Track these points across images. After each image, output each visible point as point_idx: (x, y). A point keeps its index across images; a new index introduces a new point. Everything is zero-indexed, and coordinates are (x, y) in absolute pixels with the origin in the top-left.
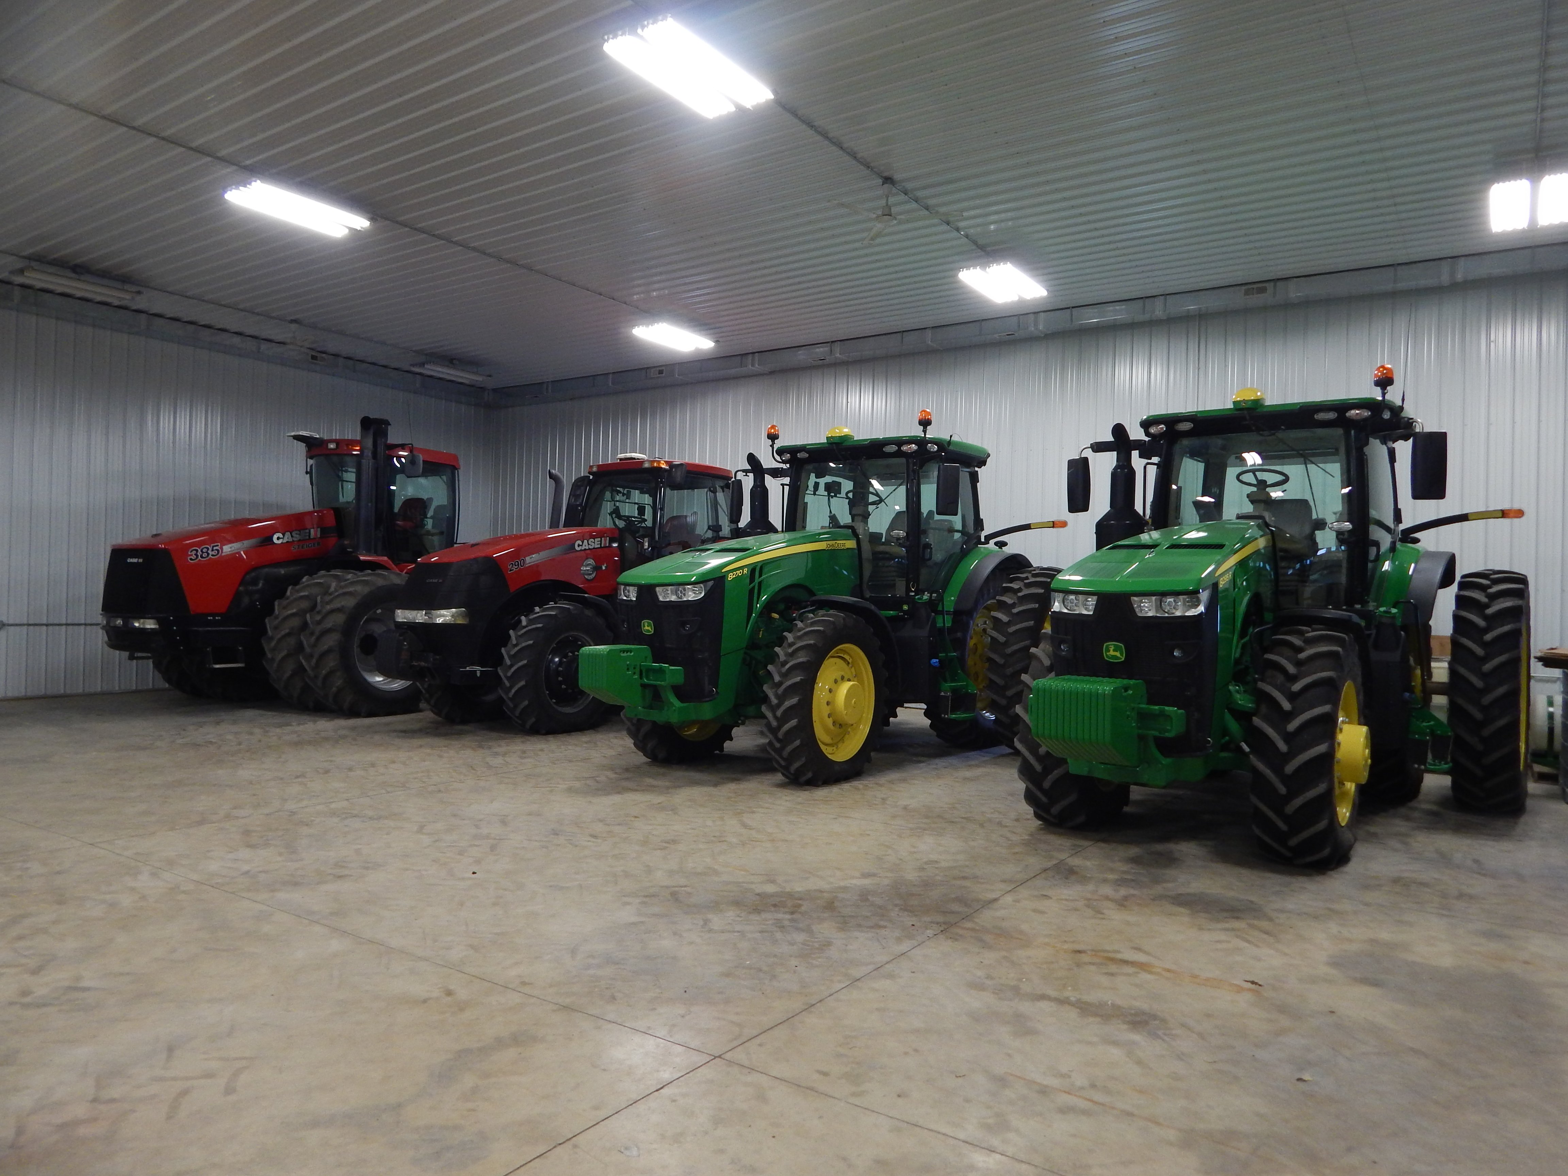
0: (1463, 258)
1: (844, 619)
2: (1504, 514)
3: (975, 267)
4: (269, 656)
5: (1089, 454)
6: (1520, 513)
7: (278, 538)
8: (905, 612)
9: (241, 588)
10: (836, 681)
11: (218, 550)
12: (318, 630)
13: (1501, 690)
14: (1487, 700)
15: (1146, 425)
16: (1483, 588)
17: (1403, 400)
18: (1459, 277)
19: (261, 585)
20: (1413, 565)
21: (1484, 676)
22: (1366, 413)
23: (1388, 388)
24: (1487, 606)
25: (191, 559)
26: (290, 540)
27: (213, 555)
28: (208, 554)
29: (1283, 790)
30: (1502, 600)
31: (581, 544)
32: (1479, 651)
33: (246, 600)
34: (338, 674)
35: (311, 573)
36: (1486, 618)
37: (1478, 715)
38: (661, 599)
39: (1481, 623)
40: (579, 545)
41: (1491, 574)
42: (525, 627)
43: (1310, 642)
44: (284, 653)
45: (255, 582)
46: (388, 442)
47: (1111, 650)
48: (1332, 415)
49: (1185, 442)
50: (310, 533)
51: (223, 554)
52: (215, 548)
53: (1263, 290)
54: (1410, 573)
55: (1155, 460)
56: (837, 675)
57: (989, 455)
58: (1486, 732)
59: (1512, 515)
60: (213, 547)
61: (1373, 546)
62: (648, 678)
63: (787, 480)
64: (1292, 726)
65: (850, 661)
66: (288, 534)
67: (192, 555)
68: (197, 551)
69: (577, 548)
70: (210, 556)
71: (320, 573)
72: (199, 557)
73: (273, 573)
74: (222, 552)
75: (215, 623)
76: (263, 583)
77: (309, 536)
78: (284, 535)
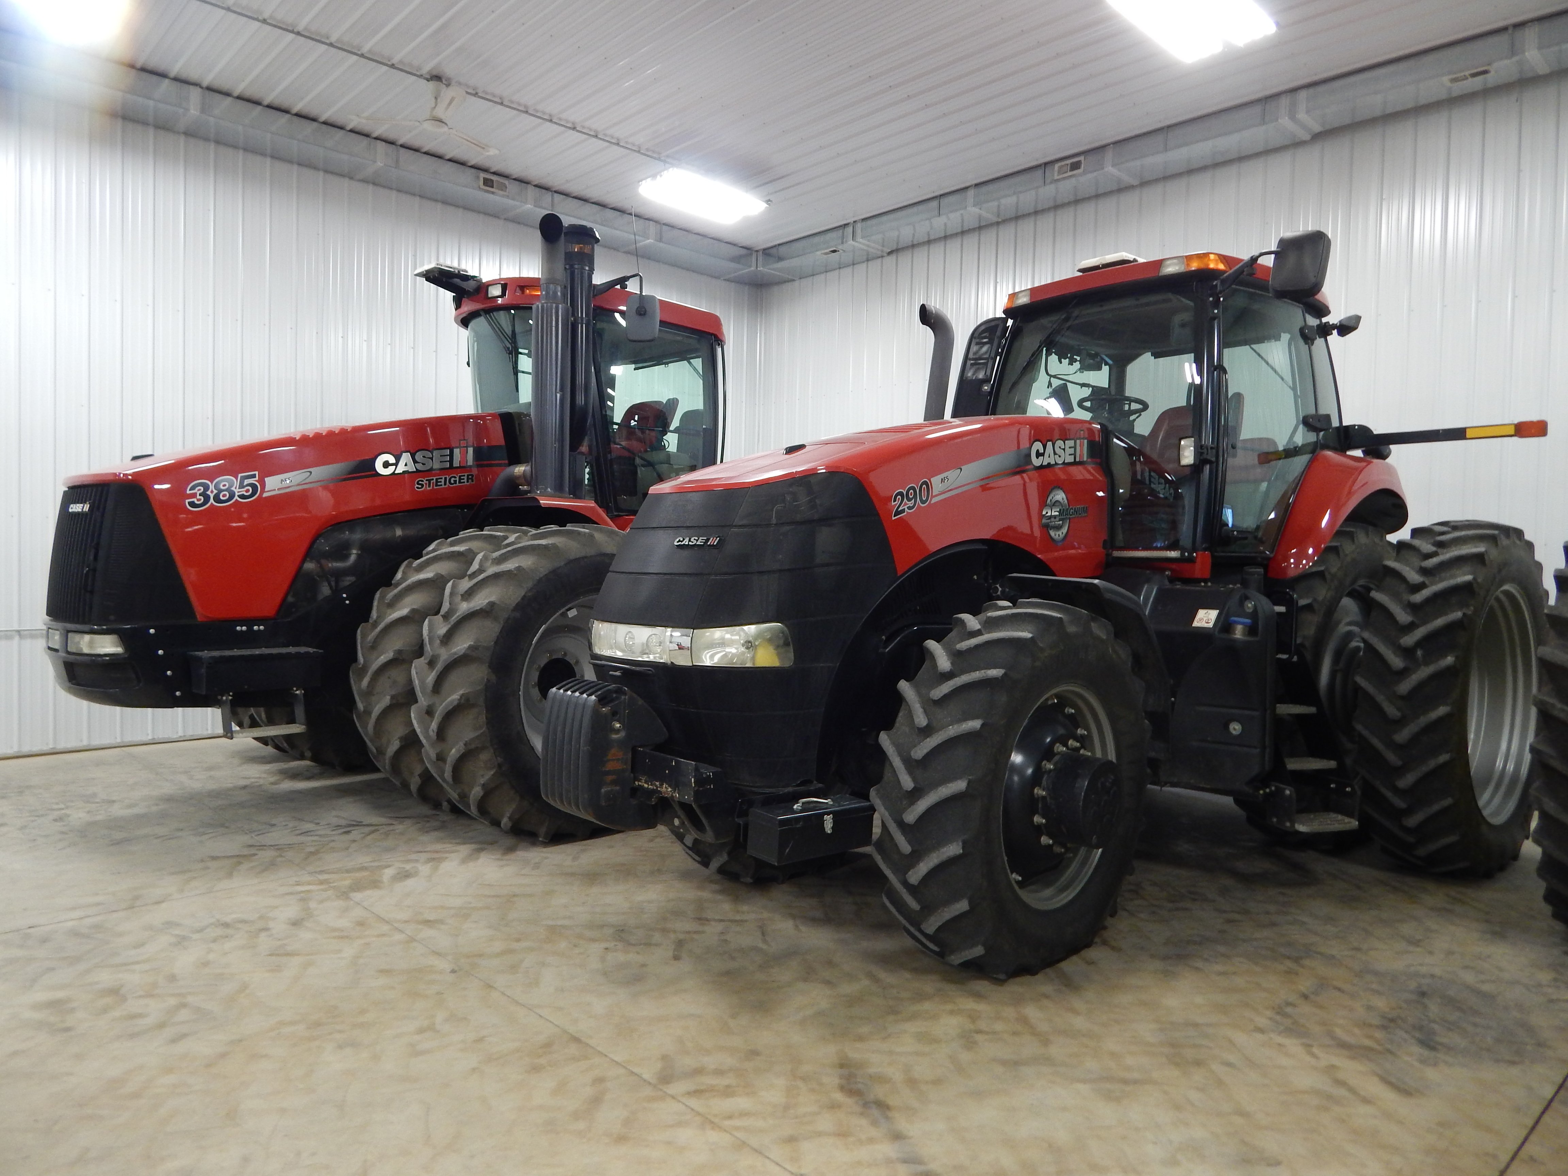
4: (360, 706)
7: (386, 465)
9: (309, 566)
11: (254, 487)
12: (445, 655)
19: (353, 558)
25: (192, 504)
26: (411, 468)
27: (242, 497)
28: (232, 494)
33: (325, 590)
34: (485, 756)
35: (448, 533)
44: (386, 701)
45: (341, 552)
50: (451, 455)
51: (265, 495)
52: (246, 482)
60: (243, 478)
66: (406, 457)
67: (194, 496)
68: (207, 488)
70: (236, 497)
71: (462, 534)
72: (212, 500)
73: (377, 534)
74: (263, 490)
75: (250, 639)
76: (359, 556)
77: (451, 461)
78: (398, 458)
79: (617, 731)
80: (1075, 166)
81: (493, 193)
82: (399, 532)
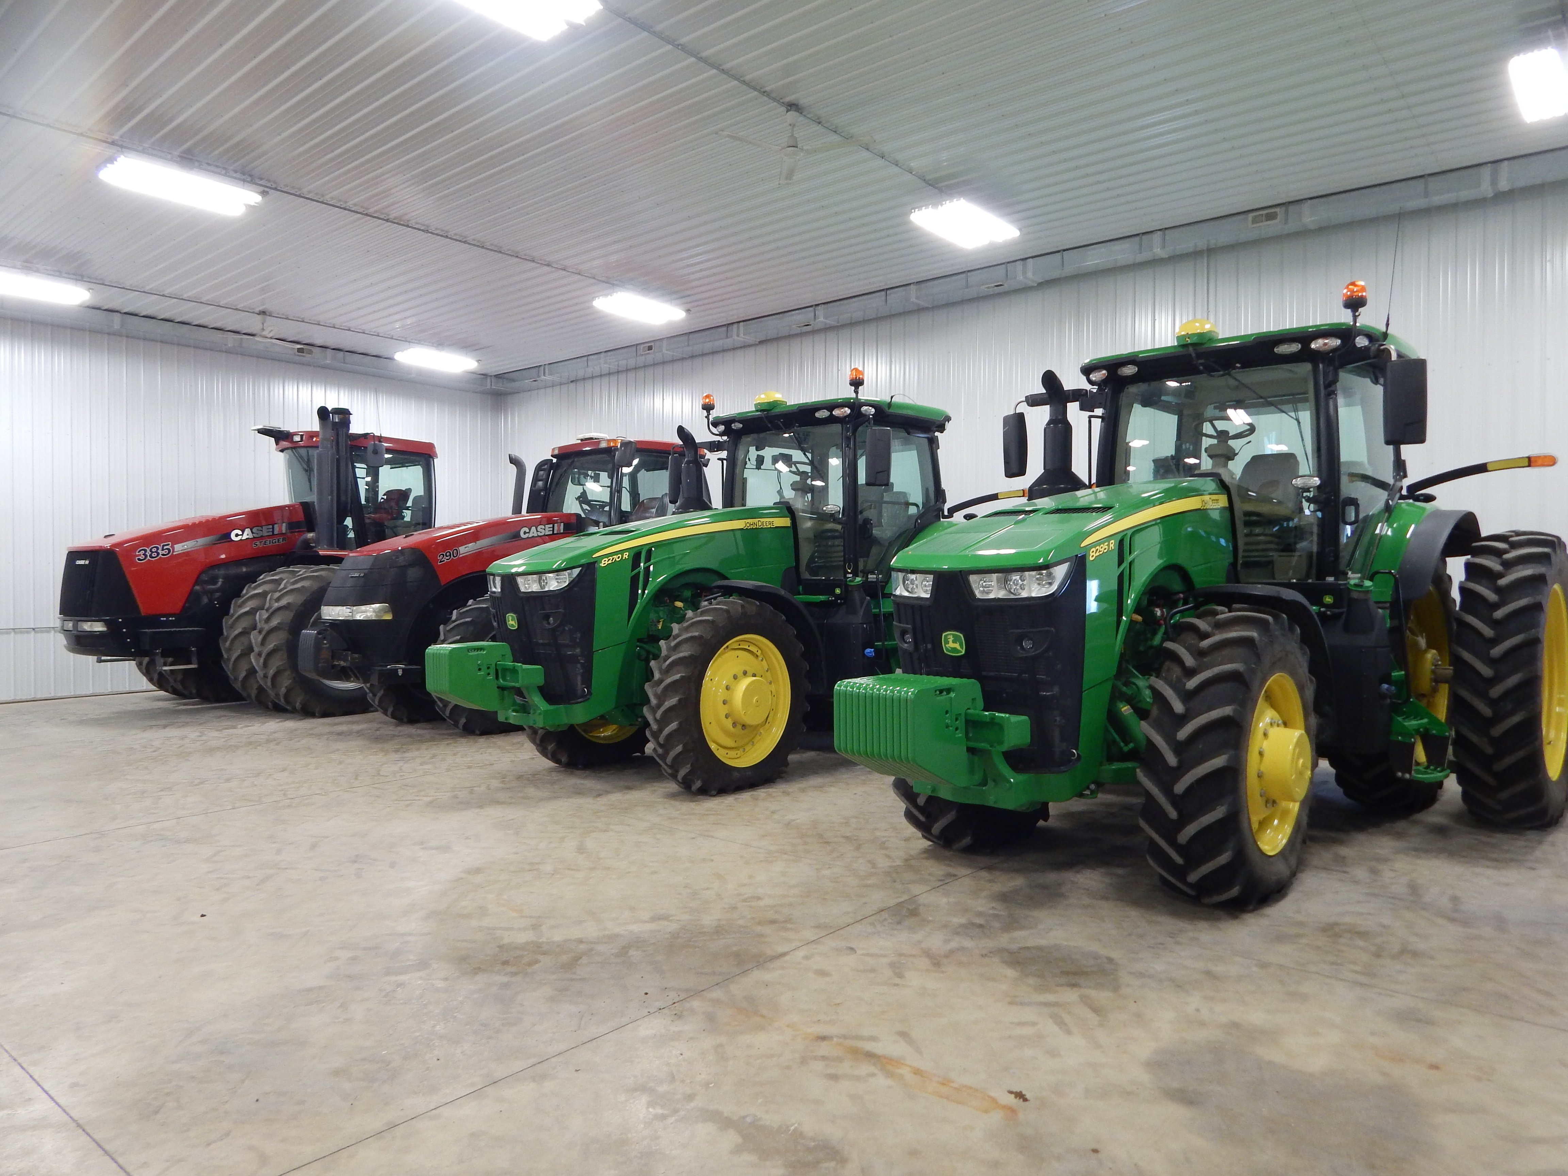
0: (1506, 162)
1: (742, 606)
2: (1530, 462)
3: (927, 206)
4: (225, 656)
5: (1023, 408)
6: (1550, 461)
7: (237, 535)
8: (838, 597)
9: (197, 588)
10: (735, 677)
11: (169, 549)
12: (267, 627)
13: (1513, 680)
14: (1496, 692)
15: (1087, 371)
16: (1498, 553)
17: (1387, 325)
18: (1504, 185)
19: (220, 583)
20: (1413, 526)
21: (1492, 662)
22: (1336, 342)
23: (1360, 310)
24: (1501, 576)
25: (139, 559)
26: (251, 536)
27: (163, 555)
28: (158, 554)
29: (1173, 814)
30: (1520, 567)
31: (528, 531)
32: (1487, 632)
33: (205, 600)
34: (287, 673)
35: (272, 569)
36: (1498, 590)
37: (1486, 711)
38: (523, 589)
39: (1491, 596)
40: (525, 533)
41: (1512, 536)
42: (454, 621)
43: (1220, 626)
44: (238, 652)
45: (214, 580)
46: (350, 432)
47: (951, 640)
48: (1295, 347)
49: (1133, 389)
50: (273, 528)
51: (175, 553)
52: (165, 547)
53: (1271, 217)
54: (1408, 536)
55: (1099, 412)
56: (739, 670)
57: (948, 419)
58: (1497, 731)
59: (1540, 462)
60: (163, 546)
61: (1350, 505)
62: (504, 679)
63: (724, 454)
64: (1183, 734)
65: (759, 653)
66: (247, 531)
67: (140, 555)
68: (146, 551)
69: (523, 536)
70: (160, 556)
71: (278, 570)
72: (148, 557)
73: (233, 571)
74: (173, 552)
75: (168, 624)
76: (223, 582)
77: (273, 531)
78: (243, 532)
79: (326, 644)
80: (650, 348)
81: (304, 356)
82: (244, 570)
